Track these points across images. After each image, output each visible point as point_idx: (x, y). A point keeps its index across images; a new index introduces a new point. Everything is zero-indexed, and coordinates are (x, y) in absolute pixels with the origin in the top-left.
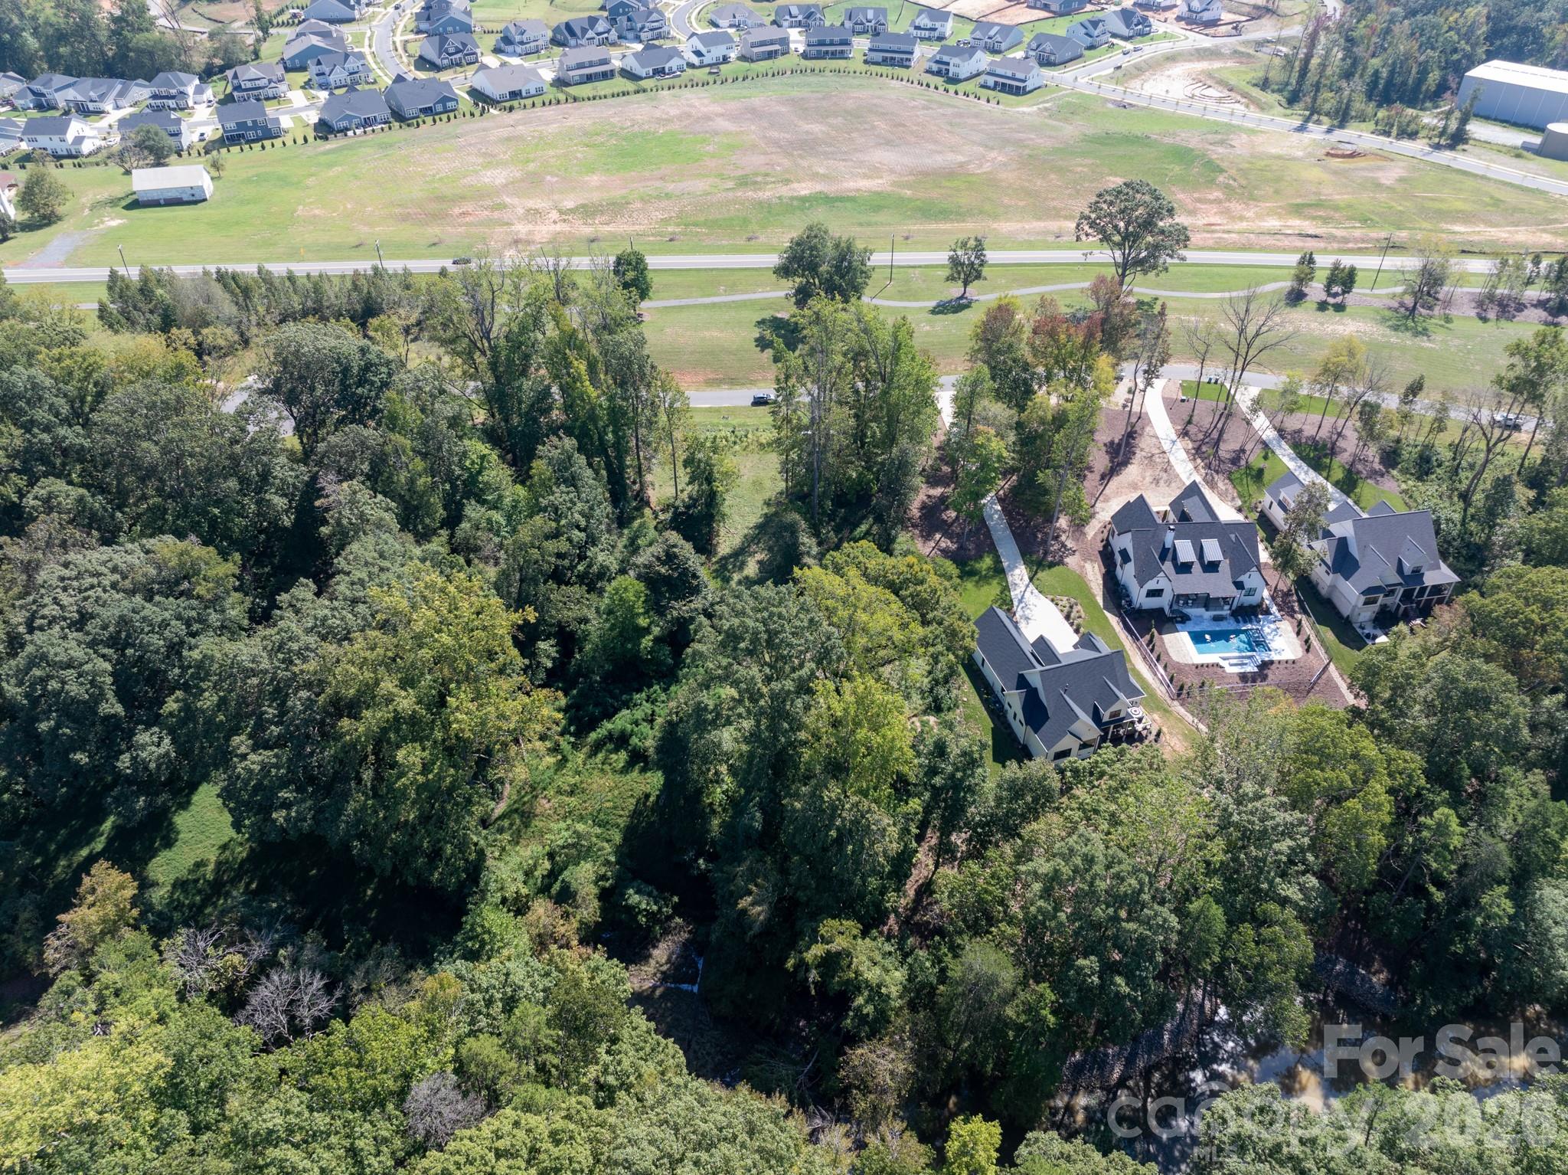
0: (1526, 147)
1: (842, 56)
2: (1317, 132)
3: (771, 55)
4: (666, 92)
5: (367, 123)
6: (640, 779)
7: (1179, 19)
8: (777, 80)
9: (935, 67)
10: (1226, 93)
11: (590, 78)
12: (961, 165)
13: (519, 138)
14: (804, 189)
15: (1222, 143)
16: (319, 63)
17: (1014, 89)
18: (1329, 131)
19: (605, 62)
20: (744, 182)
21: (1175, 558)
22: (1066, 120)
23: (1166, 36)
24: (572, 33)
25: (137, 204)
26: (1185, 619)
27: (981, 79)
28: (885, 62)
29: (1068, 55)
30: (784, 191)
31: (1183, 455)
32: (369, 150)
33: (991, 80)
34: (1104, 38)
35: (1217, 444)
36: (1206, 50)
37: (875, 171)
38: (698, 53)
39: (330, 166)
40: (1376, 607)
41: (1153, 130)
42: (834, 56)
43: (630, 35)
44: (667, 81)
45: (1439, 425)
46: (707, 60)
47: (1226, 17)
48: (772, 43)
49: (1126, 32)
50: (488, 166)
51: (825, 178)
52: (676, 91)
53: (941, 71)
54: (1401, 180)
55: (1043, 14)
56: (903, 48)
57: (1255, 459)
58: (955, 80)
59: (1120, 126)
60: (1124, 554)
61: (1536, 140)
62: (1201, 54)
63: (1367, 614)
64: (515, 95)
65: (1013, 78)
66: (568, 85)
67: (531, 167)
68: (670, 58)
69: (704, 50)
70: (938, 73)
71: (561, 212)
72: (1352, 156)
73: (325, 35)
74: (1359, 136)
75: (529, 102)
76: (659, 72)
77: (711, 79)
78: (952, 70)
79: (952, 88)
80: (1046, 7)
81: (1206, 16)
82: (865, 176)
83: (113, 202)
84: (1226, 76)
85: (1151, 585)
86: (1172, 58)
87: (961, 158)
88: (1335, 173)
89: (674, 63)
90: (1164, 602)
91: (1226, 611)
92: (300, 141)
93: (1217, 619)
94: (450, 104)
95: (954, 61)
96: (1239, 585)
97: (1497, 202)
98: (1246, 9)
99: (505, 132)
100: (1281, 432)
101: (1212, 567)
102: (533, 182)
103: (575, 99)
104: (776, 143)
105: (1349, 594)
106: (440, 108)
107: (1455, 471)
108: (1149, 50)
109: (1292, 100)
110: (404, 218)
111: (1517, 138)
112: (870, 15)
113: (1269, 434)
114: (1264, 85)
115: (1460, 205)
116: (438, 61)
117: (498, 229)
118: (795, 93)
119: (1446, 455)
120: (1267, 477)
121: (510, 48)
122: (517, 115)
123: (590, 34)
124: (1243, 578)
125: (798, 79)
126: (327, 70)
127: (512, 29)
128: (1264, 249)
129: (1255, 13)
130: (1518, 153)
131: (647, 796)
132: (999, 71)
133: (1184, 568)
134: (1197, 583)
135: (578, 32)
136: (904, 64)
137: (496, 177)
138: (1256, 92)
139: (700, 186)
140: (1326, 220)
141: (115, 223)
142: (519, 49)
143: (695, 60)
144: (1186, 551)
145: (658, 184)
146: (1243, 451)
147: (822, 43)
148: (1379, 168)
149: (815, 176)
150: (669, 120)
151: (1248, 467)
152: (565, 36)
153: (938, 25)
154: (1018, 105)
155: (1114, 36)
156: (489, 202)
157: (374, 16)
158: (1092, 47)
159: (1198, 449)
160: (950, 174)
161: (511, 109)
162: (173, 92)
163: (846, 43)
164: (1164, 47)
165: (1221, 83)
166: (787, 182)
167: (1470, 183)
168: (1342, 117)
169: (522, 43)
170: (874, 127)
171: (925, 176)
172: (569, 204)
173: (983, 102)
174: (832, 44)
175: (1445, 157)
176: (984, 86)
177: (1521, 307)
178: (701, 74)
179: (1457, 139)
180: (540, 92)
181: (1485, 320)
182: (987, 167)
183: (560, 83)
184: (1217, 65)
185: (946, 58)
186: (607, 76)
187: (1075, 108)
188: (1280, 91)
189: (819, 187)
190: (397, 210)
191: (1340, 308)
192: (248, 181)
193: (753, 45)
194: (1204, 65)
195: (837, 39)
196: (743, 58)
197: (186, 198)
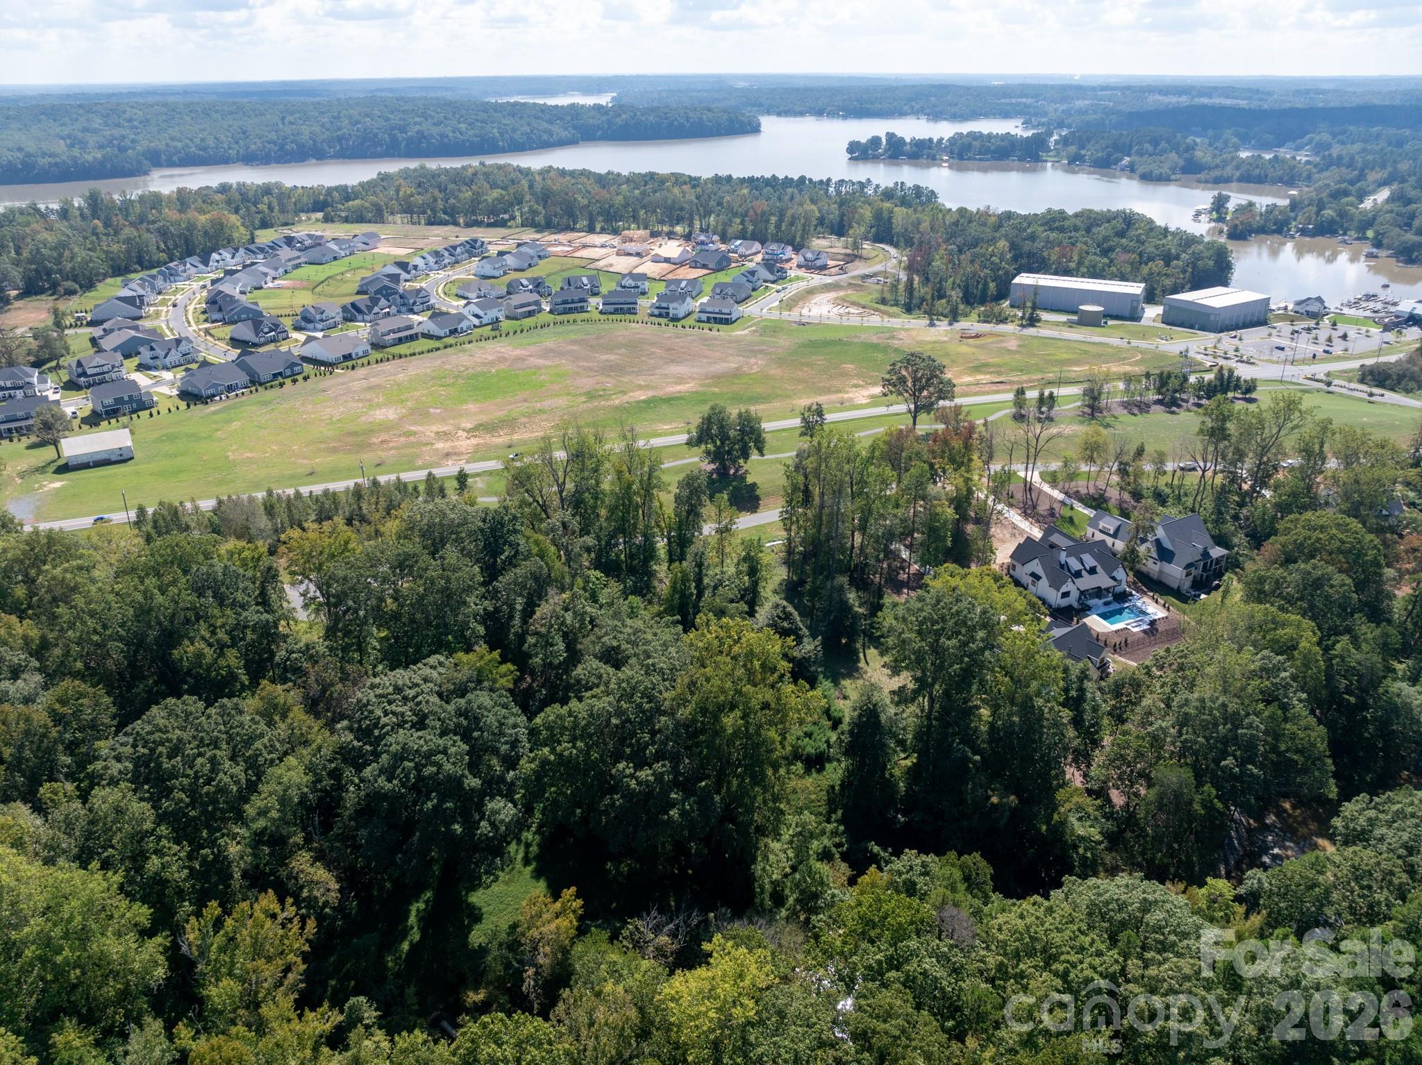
0: (1070, 321)
1: (582, 310)
2: (943, 326)
3: (530, 314)
4: (467, 346)
5: (230, 389)
6: (820, 777)
7: (799, 266)
8: (545, 330)
9: (656, 312)
10: (861, 310)
11: (400, 341)
12: (737, 369)
13: (379, 386)
14: (642, 396)
15: (893, 337)
16: (152, 349)
17: (725, 321)
18: (951, 324)
19: (410, 327)
20: (591, 396)
21: (1069, 570)
22: (772, 336)
23: (798, 278)
24: (359, 311)
25: (64, 469)
26: (1089, 608)
27: (695, 316)
28: (616, 312)
29: (744, 296)
30: (626, 398)
31: (1019, 518)
32: (254, 408)
33: (704, 317)
34: (759, 283)
35: (1034, 507)
36: (830, 284)
37: (680, 380)
38: (477, 316)
39: (229, 421)
40: (1191, 578)
41: (841, 335)
42: (576, 310)
43: (404, 309)
44: (462, 338)
45: (1161, 472)
46: (485, 321)
47: (831, 263)
48: (529, 304)
49: (772, 277)
50: (371, 407)
51: (647, 387)
52: (474, 344)
53: (662, 313)
54: (1019, 346)
55: (705, 271)
56: (629, 300)
57: (1066, 513)
58: (675, 319)
59: (814, 336)
60: (1036, 577)
61: (1075, 318)
62: (827, 288)
63: (1187, 584)
64: (348, 357)
65: (720, 313)
66: (384, 347)
67: (409, 404)
68: (460, 321)
69: (481, 313)
70: (660, 316)
71: (468, 431)
72: (977, 336)
73: (136, 328)
74: (971, 324)
75: (365, 360)
76: (453, 332)
77: (493, 333)
78: (671, 312)
79: (679, 324)
80: (704, 266)
81: (819, 263)
82: (676, 384)
83: (41, 470)
84: (854, 298)
85: (1064, 589)
86: (811, 292)
87: (734, 365)
88: (977, 347)
89: (464, 325)
90: (1073, 600)
91: (1110, 598)
92: (173, 409)
93: (1106, 604)
94: (297, 369)
95: (672, 306)
96: (1114, 578)
97: (1086, 352)
98: (840, 257)
99: (364, 383)
100: (1066, 493)
101: (1092, 571)
102: (421, 414)
103: (400, 357)
104: (591, 369)
105: (1175, 572)
106: (288, 372)
107: (1179, 498)
108: (793, 289)
109: (909, 309)
110: (334, 450)
111: (1063, 318)
112: (585, 280)
113: (1061, 496)
114: (883, 301)
115: (1066, 356)
116: (256, 340)
117: (424, 449)
118: (573, 337)
119: (1168, 491)
120: (1076, 521)
121: (311, 326)
122: (360, 372)
123: (376, 309)
124: (1115, 574)
125: (560, 329)
126: (161, 353)
127: (312, 311)
128: (976, 394)
129: (847, 259)
130: (1070, 324)
131: (833, 787)
132: (708, 309)
133: (1078, 574)
134: (1087, 582)
135: (365, 310)
136: (632, 311)
137: (389, 414)
138: (882, 307)
139: (562, 402)
140: (999, 373)
141: (58, 485)
142: (320, 326)
143: (476, 321)
144: (1075, 565)
145: (526, 404)
146: (1052, 509)
147: (565, 302)
148: (1002, 341)
149: (640, 387)
150: (492, 363)
151: (1062, 517)
152: (352, 313)
153: (639, 284)
154: (732, 330)
155: (765, 281)
156: (397, 432)
157: (158, 314)
158: (754, 290)
159: (1025, 512)
160: (736, 374)
161: (353, 368)
162: (20, 383)
163: (583, 300)
164: (802, 285)
165: (854, 304)
166: (624, 393)
167: (1060, 343)
168: (954, 316)
169: (322, 320)
170: (653, 353)
171: (718, 378)
172: (469, 426)
173: (706, 331)
174: (573, 302)
175: (1031, 331)
176: (700, 321)
177: (1148, 406)
178: (487, 331)
179: (1033, 321)
180: (366, 354)
181: (1135, 415)
182: (755, 369)
183: (377, 346)
184: (842, 294)
185: (664, 305)
186: (413, 338)
187: (772, 329)
188: (896, 304)
189: (650, 394)
190: (323, 446)
191: (1050, 419)
192: (159, 440)
193: (516, 308)
194: (833, 295)
195: (576, 298)
196: (508, 317)
197: (114, 458)
